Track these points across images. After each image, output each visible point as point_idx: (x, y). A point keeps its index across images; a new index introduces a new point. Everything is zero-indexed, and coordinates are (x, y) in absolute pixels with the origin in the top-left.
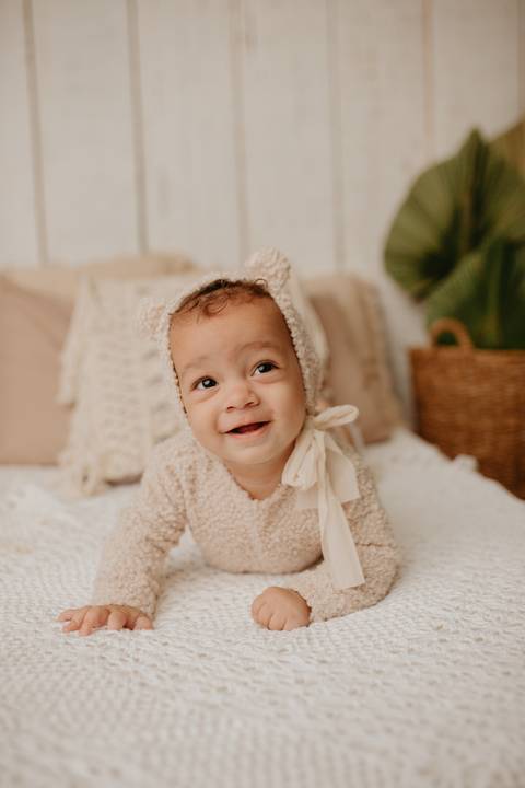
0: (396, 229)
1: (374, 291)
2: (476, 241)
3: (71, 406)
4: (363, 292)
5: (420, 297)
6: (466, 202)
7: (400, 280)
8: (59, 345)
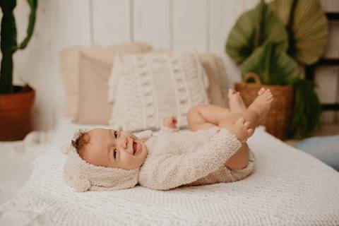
0: (231, 37)
1: (221, 60)
2: (261, 42)
3: (112, 103)
4: (218, 61)
5: (239, 63)
6: (258, 27)
7: (232, 56)
8: (106, 80)
